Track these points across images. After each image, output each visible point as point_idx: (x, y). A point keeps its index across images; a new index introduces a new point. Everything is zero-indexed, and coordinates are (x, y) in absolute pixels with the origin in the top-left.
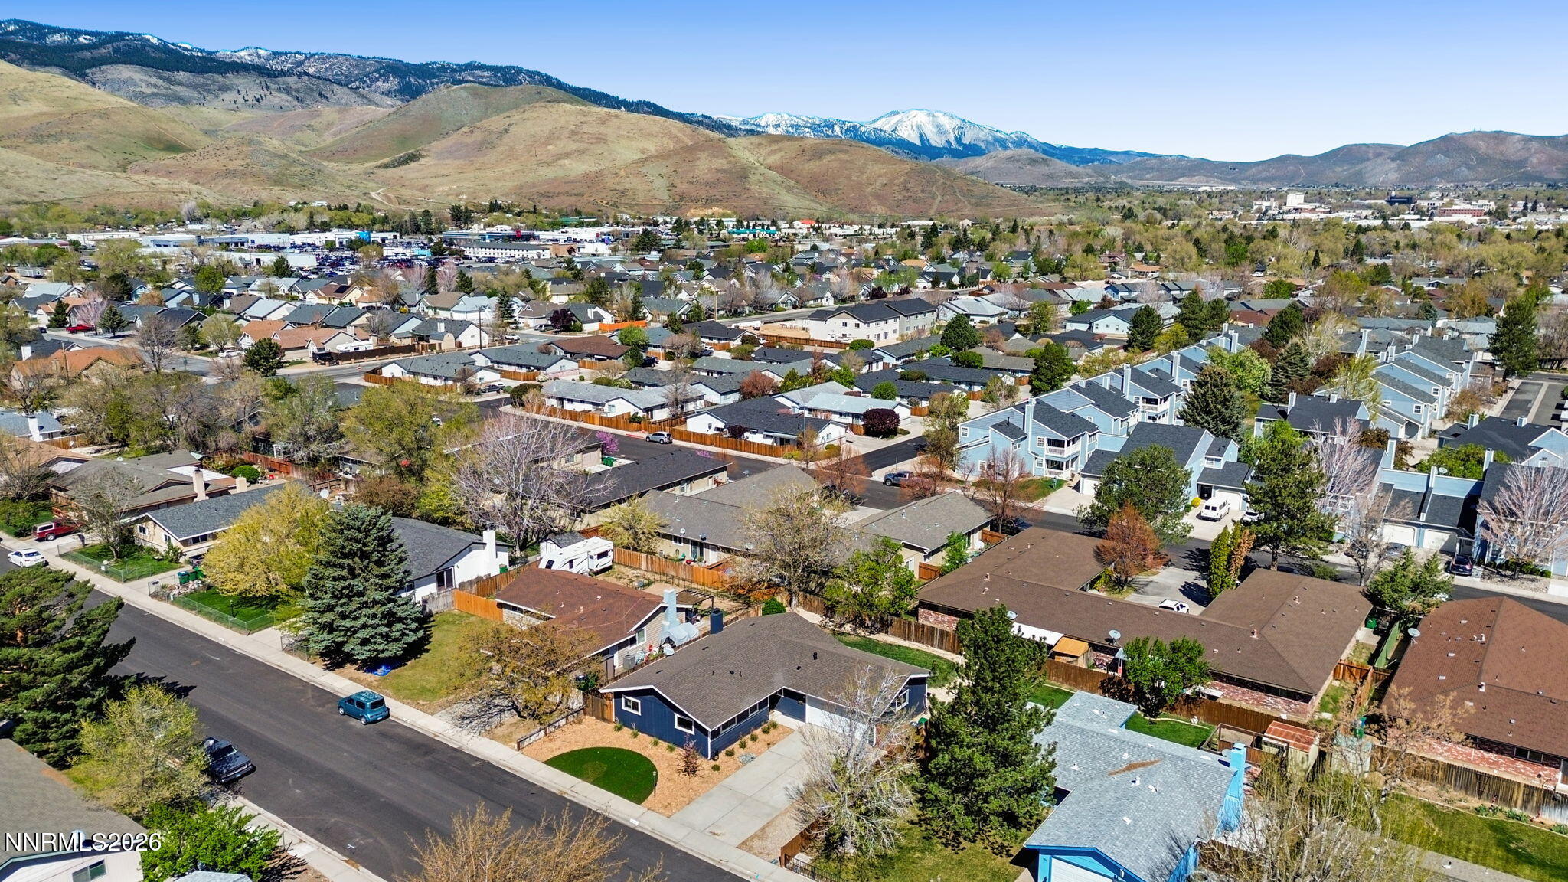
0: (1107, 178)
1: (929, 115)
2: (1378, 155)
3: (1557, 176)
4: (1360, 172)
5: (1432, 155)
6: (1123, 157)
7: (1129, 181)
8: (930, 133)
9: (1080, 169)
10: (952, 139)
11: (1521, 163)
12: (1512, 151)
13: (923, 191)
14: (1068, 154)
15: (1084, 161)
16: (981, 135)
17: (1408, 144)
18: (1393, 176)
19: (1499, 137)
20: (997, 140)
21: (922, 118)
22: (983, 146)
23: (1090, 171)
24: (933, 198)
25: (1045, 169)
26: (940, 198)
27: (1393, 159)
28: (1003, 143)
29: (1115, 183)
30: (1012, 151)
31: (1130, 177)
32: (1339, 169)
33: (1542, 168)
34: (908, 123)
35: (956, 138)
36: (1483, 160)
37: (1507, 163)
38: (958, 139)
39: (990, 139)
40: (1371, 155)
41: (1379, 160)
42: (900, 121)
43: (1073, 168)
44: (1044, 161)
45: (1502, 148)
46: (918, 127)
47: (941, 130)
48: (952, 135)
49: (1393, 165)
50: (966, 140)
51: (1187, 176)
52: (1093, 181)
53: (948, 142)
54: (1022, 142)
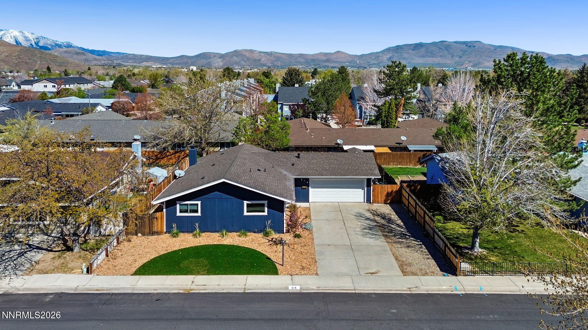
0: (113, 62)
1: (20, 32)
2: (215, 56)
3: (270, 65)
4: (209, 62)
5: (232, 57)
6: (117, 54)
7: (122, 63)
8: (21, 39)
9: (100, 57)
10: (33, 43)
11: (259, 60)
12: (256, 56)
13: (29, 59)
14: (92, 52)
15: (101, 55)
16: (49, 42)
17: (224, 53)
18: (221, 64)
19: (252, 51)
20: (57, 45)
21: (16, 33)
22: (50, 47)
23: (105, 59)
24: (36, 62)
25: (84, 57)
26: (39, 62)
27: (220, 58)
28: (60, 46)
29: (116, 64)
30: (65, 49)
31: (122, 61)
32: (202, 61)
33: (266, 62)
34: (9, 35)
35: (35, 42)
36: (248, 59)
37: (255, 60)
38: (37, 44)
39: (53, 44)
40: (212, 56)
41: (215, 58)
42: (5, 34)
43: (97, 57)
44: (83, 53)
45: (253, 55)
46: (14, 37)
47: (27, 39)
48: (33, 41)
49: (220, 60)
50: (41, 44)
51: (146, 62)
52: (106, 62)
53: (31, 44)
54: (69, 46)
